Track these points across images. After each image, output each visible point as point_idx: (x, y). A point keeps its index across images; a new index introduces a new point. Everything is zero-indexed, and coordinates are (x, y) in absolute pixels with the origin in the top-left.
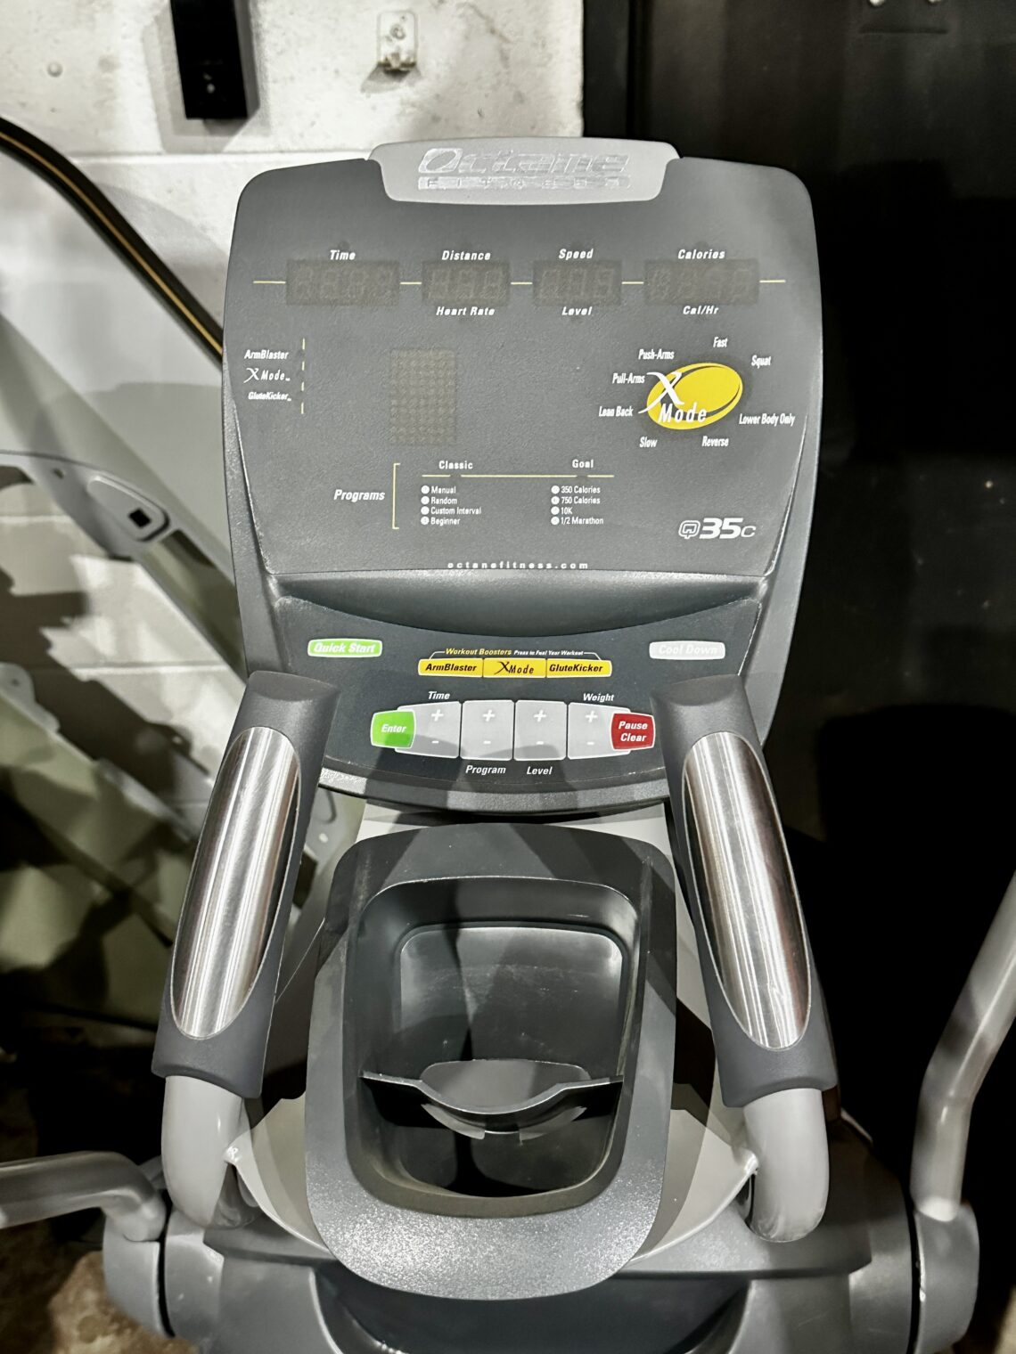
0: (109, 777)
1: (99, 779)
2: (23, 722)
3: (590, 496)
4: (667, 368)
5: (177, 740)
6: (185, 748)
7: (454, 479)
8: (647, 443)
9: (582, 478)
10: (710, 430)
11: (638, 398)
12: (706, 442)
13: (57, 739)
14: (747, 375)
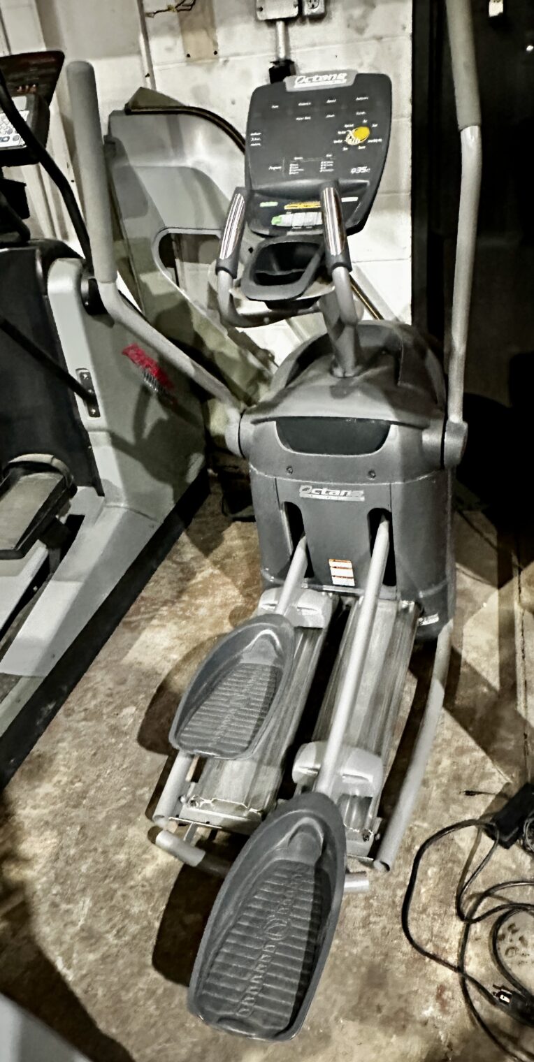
0: (243, 352)
1: (240, 353)
2: (216, 331)
3: (330, 163)
4: (351, 129)
5: (270, 356)
6: (272, 358)
7: (298, 162)
8: (345, 149)
9: (329, 159)
10: (361, 145)
11: (343, 137)
12: (360, 148)
13: (227, 338)
14: (371, 129)
